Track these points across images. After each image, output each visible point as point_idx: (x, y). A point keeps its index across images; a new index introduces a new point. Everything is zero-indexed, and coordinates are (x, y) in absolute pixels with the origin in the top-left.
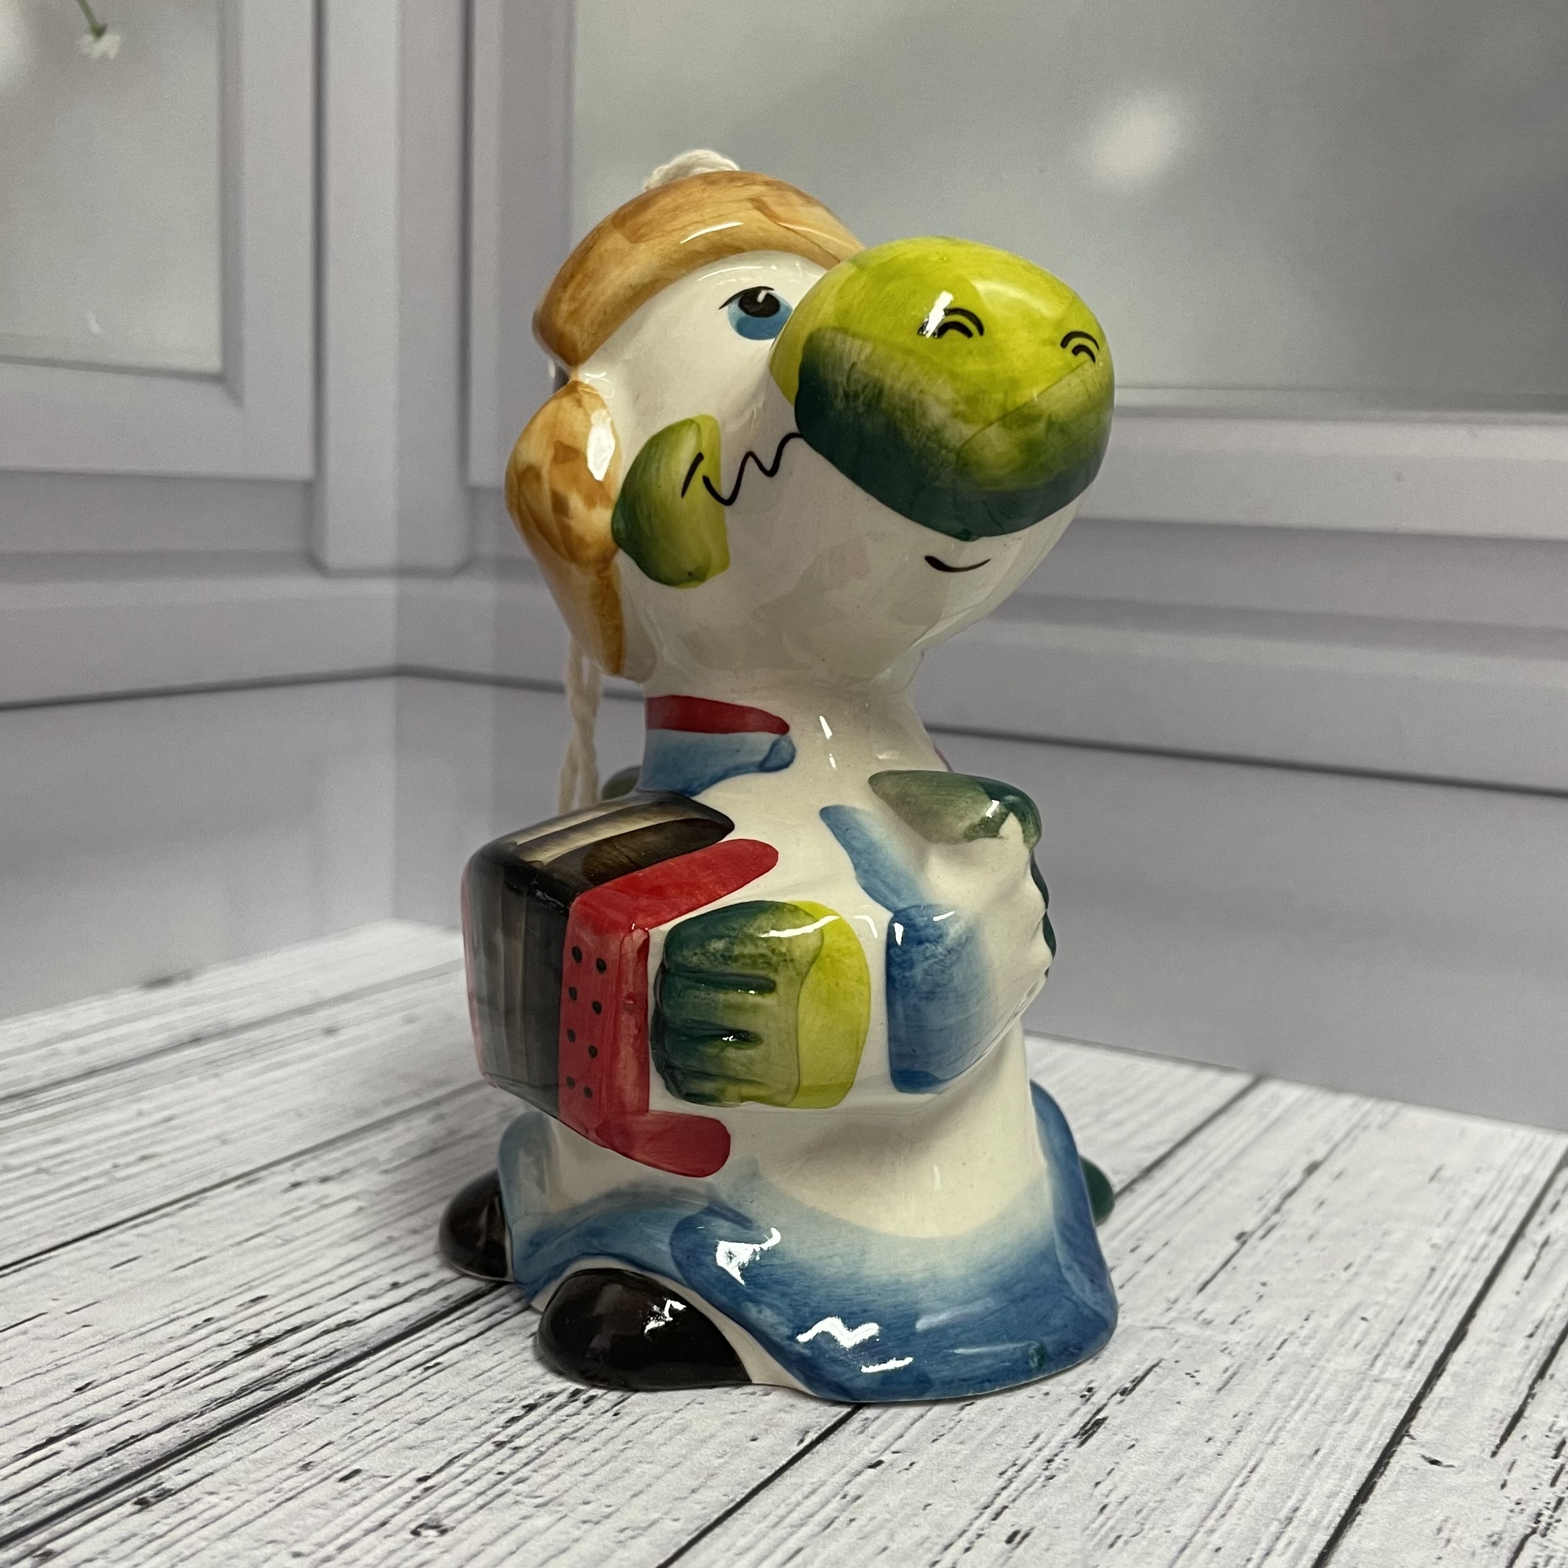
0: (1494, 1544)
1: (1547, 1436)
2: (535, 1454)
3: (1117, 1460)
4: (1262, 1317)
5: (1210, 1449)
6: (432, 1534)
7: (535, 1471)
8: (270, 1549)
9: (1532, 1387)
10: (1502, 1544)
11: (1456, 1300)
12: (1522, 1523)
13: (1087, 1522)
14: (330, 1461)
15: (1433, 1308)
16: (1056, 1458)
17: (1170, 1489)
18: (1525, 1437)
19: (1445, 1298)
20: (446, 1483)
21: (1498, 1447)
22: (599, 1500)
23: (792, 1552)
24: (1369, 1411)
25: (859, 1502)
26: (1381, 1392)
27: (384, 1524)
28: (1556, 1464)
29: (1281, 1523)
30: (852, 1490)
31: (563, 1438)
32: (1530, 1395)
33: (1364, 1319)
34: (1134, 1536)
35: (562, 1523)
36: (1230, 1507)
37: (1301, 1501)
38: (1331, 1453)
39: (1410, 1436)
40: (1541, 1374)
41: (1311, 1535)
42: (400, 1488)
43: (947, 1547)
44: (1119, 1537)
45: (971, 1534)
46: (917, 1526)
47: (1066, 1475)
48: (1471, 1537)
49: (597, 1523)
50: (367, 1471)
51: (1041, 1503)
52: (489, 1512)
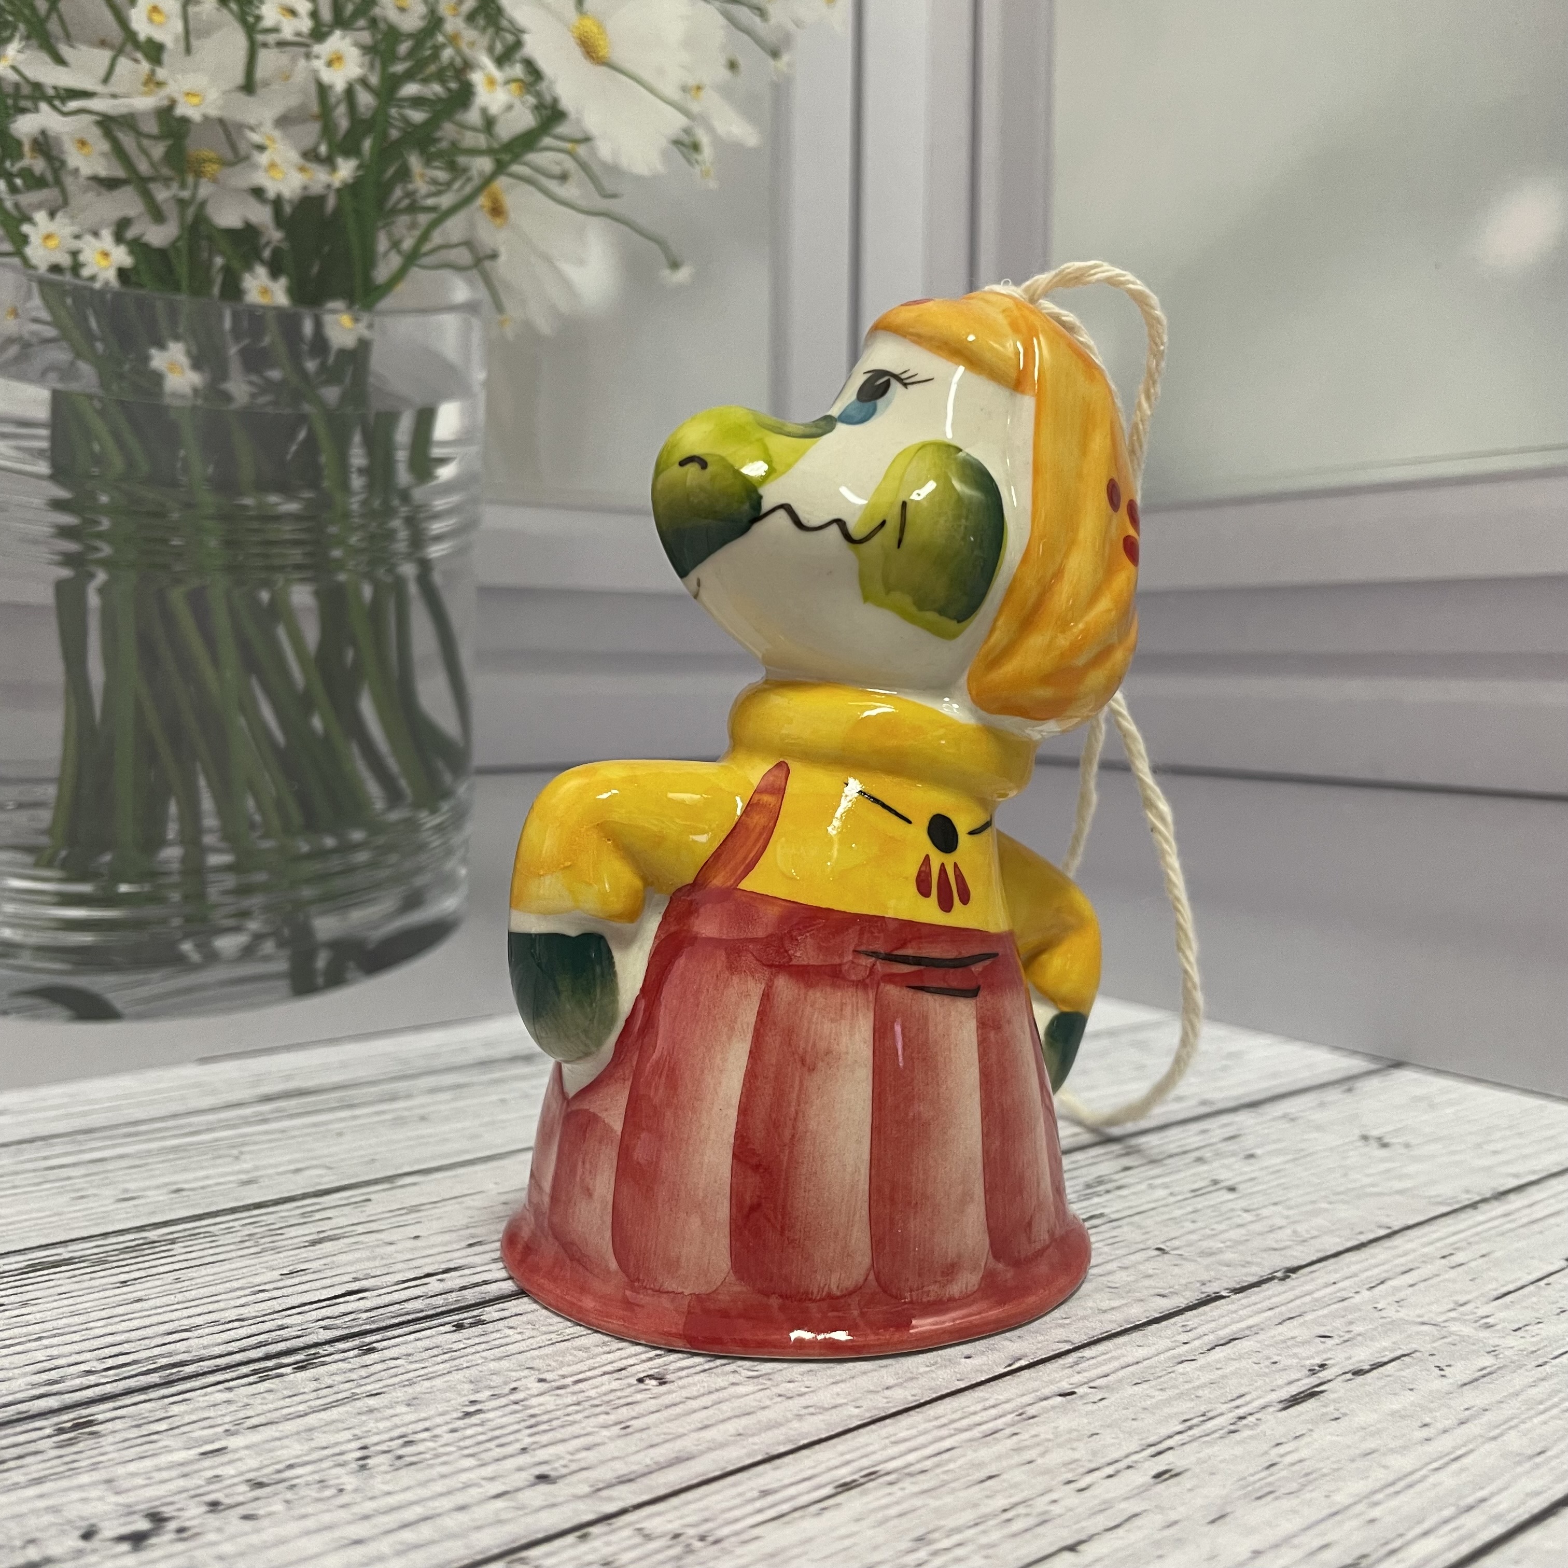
3: (1313, 1428)
5: (1421, 1434)
13: (1247, 1474)
16: (1250, 1417)
17: (1354, 1460)
25: (1031, 1421)
29: (1457, 1509)
30: (1031, 1411)
34: (1286, 1494)
36: (1410, 1487)
37: (1494, 1493)
43: (1091, 1471)
44: (1271, 1492)
45: (1121, 1464)
46: (1073, 1449)
47: (1251, 1432)
49: (789, 1398)
51: (1208, 1451)
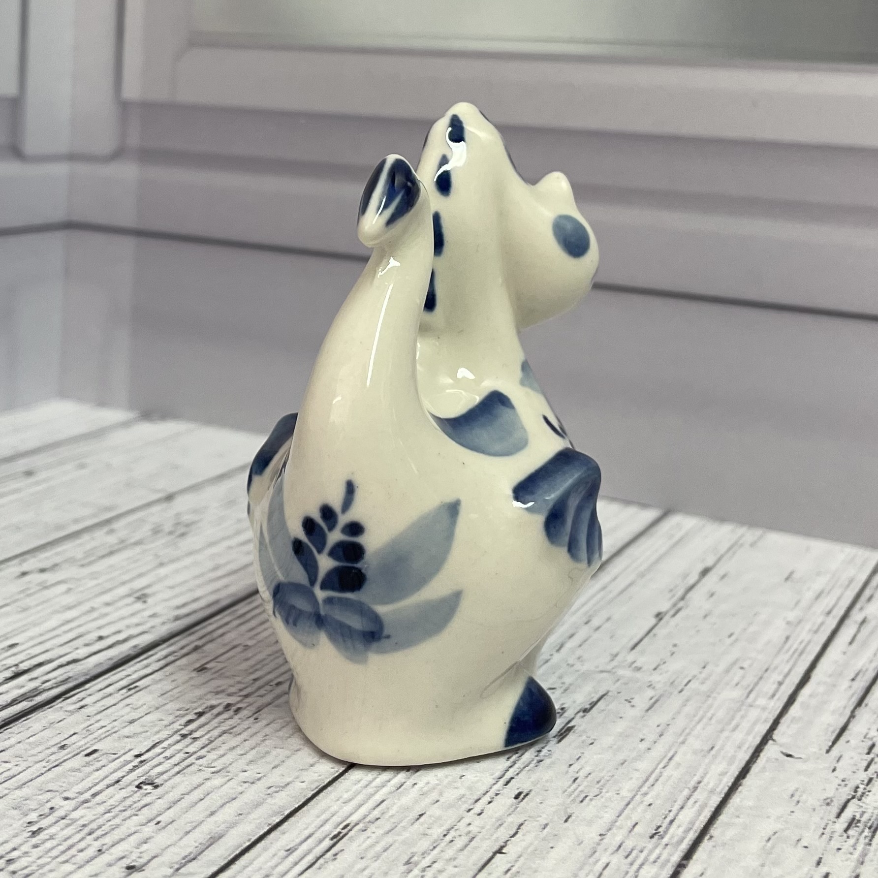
0: (828, 804)
1: (863, 741)
2: (207, 742)
3: (582, 751)
4: (674, 666)
5: (643, 746)
6: (149, 787)
7: (208, 752)
8: (49, 795)
9: (853, 712)
10: (832, 804)
11: (803, 656)
12: (846, 793)
13: (566, 788)
14: (77, 744)
15: (788, 661)
16: (543, 750)
17: (617, 769)
18: (848, 742)
19: (796, 655)
20: (154, 758)
21: (831, 747)
22: (252, 769)
23: (379, 802)
24: (745, 725)
26: (754, 714)
27: (118, 782)
28: (869, 757)
29: (690, 790)
31: (224, 732)
32: (852, 716)
33: (742, 668)
34: (595, 796)
35: (231, 783)
36: (657, 780)
37: (703, 777)
38: (722, 748)
39: (773, 740)
40: (860, 703)
41: (709, 798)
42: (125, 761)
43: (477, 801)
44: (586, 796)
45: (491, 793)
46: (456, 788)
47: (550, 759)
48: (811, 800)
49: (253, 783)
50: (102, 750)
51: (534, 777)
52: (183, 775)
